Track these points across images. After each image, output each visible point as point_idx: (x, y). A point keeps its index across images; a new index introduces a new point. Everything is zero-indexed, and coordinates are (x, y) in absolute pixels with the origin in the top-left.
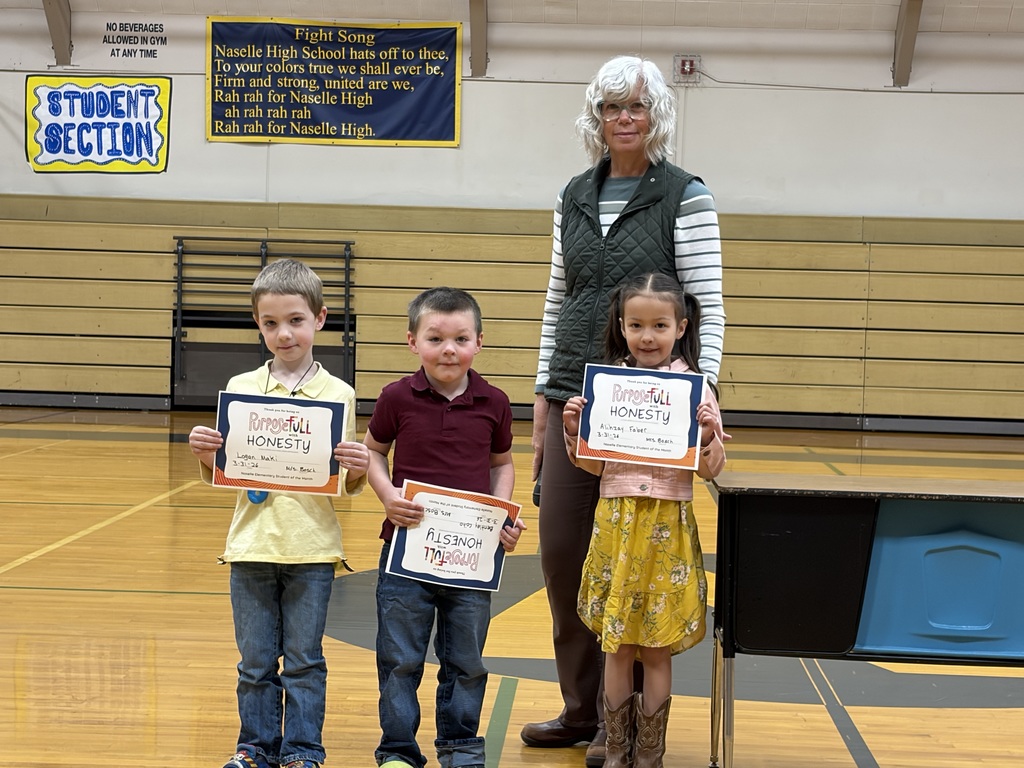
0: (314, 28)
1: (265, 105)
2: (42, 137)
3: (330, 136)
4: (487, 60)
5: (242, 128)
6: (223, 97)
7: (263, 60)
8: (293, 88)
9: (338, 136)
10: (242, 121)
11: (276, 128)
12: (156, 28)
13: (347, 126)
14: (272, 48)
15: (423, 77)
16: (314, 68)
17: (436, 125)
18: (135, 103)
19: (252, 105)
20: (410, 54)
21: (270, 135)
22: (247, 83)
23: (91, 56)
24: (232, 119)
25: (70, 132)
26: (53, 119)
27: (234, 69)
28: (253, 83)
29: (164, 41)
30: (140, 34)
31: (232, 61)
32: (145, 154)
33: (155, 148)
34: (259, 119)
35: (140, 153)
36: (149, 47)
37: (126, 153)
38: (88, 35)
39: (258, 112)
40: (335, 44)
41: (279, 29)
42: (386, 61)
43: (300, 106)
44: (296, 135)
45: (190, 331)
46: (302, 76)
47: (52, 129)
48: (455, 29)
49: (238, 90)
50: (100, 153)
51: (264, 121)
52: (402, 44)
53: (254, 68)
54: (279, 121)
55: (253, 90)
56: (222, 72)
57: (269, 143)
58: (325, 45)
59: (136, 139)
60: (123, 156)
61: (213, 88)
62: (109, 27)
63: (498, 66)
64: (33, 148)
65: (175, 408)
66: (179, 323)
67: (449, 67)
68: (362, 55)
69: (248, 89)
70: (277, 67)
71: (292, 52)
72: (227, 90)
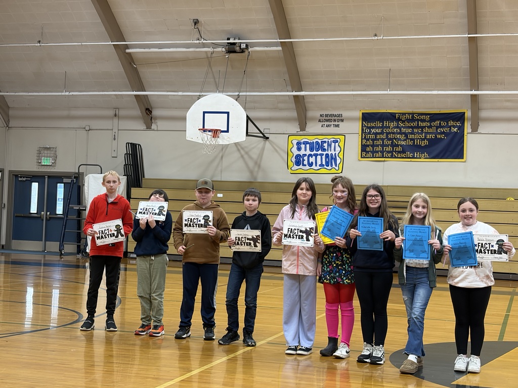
0: (404, 114)
1: (383, 146)
2: (294, 159)
3: (410, 158)
4: (478, 125)
5: (373, 155)
6: (366, 143)
7: (383, 127)
8: (394, 139)
9: (413, 157)
10: (373, 152)
11: (387, 155)
12: (339, 116)
13: (417, 154)
14: (386, 123)
15: (450, 133)
16: (403, 130)
17: (455, 153)
18: (330, 145)
19: (378, 146)
20: (445, 124)
21: (385, 158)
22: (376, 137)
23: (314, 127)
24: (369, 151)
25: (305, 157)
26: (298, 153)
27: (371, 131)
28: (378, 137)
29: (342, 121)
30: (333, 118)
31: (370, 128)
32: (334, 166)
33: (338, 163)
34: (380, 151)
35: (332, 166)
36: (337, 123)
37: (326, 166)
38: (313, 119)
39: (380, 148)
40: (413, 120)
41: (389, 114)
42: (434, 126)
43: (398, 146)
44: (395, 157)
46: (398, 133)
47: (298, 156)
48: (465, 113)
49: (372, 140)
50: (316, 166)
51: (382, 152)
52: (441, 119)
53: (379, 131)
54: (388, 152)
55: (378, 140)
56: (366, 132)
57: (384, 161)
58: (409, 120)
59: (330, 160)
60: (325, 167)
61: (362, 139)
62: (321, 116)
63: (483, 128)
64: (290, 164)
67: (461, 128)
68: (424, 124)
69: (376, 139)
70: (388, 130)
71: (395, 123)
72: (368, 140)
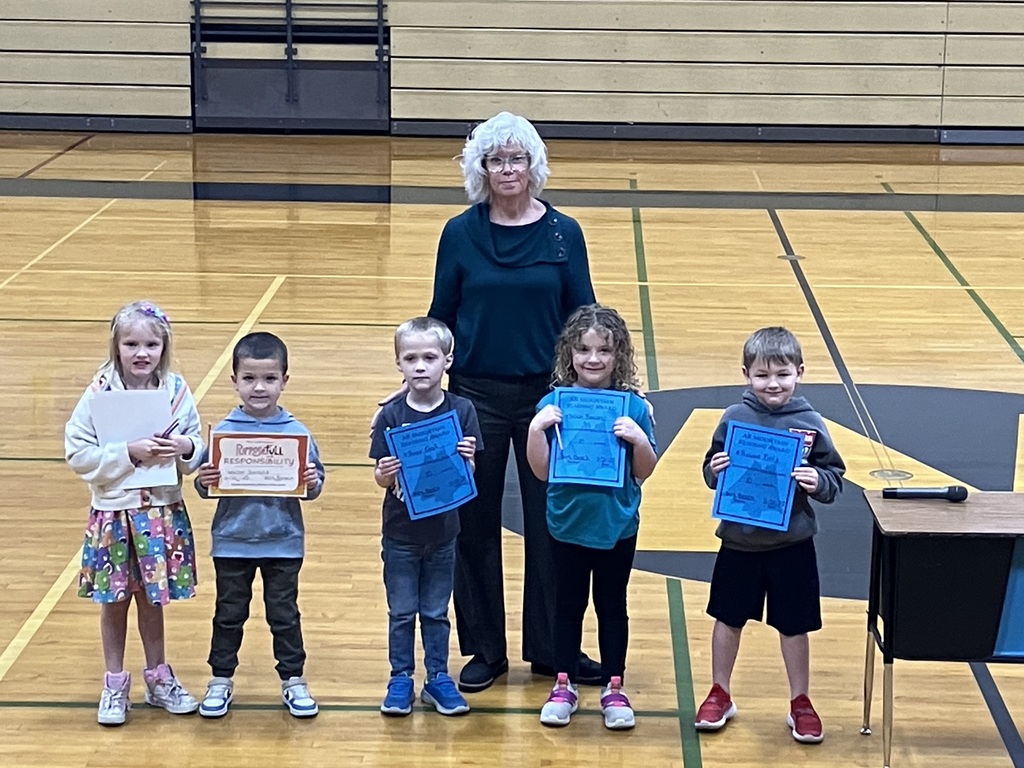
45: (209, 46)
65: (196, 130)
66: (198, 38)
